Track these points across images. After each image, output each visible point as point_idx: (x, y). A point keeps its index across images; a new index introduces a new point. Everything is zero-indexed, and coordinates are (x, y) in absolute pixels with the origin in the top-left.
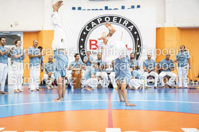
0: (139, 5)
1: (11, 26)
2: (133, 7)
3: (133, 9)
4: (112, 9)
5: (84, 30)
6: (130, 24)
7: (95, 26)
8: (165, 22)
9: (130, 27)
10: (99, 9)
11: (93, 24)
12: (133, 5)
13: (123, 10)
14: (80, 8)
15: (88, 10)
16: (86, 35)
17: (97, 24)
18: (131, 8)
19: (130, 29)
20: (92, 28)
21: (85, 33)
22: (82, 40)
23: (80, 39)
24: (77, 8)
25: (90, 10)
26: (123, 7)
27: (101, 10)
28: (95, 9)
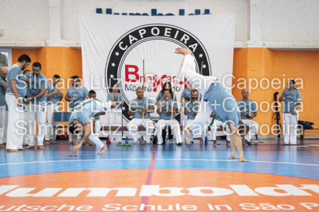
0: (207, 8)
2: (198, 12)
3: (198, 16)
4: (164, 14)
5: (117, 49)
6: (192, 41)
7: (134, 42)
8: (249, 39)
9: (192, 46)
10: (141, 14)
11: (132, 39)
12: (198, 8)
13: (182, 17)
14: (109, 11)
15: (123, 14)
16: (120, 57)
17: (139, 40)
18: (194, 13)
20: (129, 45)
21: (117, 54)
22: (113, 65)
23: (110, 65)
24: (104, 11)
25: (125, 14)
26: (182, 12)
27: (145, 14)
28: (135, 13)
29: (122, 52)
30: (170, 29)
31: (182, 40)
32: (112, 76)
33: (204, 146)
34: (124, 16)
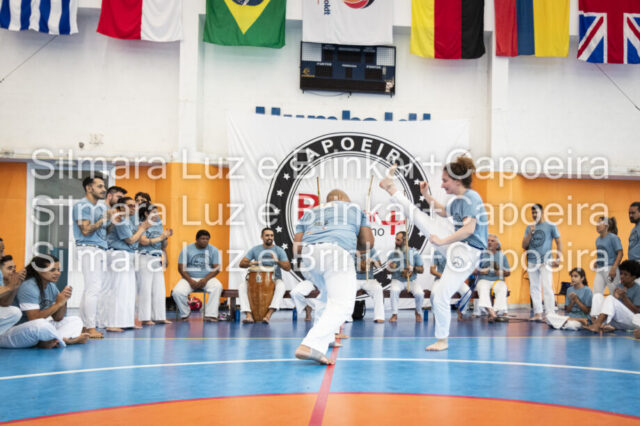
0: (427, 112)
1: (81, 146)
2: (413, 117)
3: (412, 122)
4: (362, 118)
5: (287, 168)
10: (327, 116)
12: (413, 112)
13: (389, 122)
14: (276, 111)
15: (298, 116)
16: (291, 181)
18: (407, 118)
21: (287, 176)
22: (280, 193)
23: (274, 192)
24: (268, 110)
25: (302, 117)
26: (388, 117)
27: (332, 118)
28: (316, 116)
32: (277, 211)
33: (422, 324)
34: (299, 119)
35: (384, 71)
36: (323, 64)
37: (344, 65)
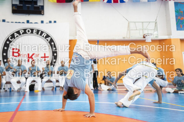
0: (55, 20)
2: (50, 22)
3: (50, 24)
4: (33, 22)
6: (48, 36)
7: (17, 36)
8: (76, 35)
9: (47, 39)
10: (21, 22)
11: (16, 35)
12: (50, 20)
13: (42, 24)
14: (4, 21)
15: (12, 22)
17: (20, 35)
18: (48, 22)
19: (47, 40)
20: (15, 38)
21: (8, 42)
22: (6, 48)
23: (4, 48)
24: (1, 20)
25: (13, 22)
26: (42, 22)
27: (23, 23)
28: (18, 22)
29: (10, 42)
30: (37, 30)
31: (42, 35)
32: (5, 54)
35: (40, 7)
36: (19, 5)
37: (27, 5)
